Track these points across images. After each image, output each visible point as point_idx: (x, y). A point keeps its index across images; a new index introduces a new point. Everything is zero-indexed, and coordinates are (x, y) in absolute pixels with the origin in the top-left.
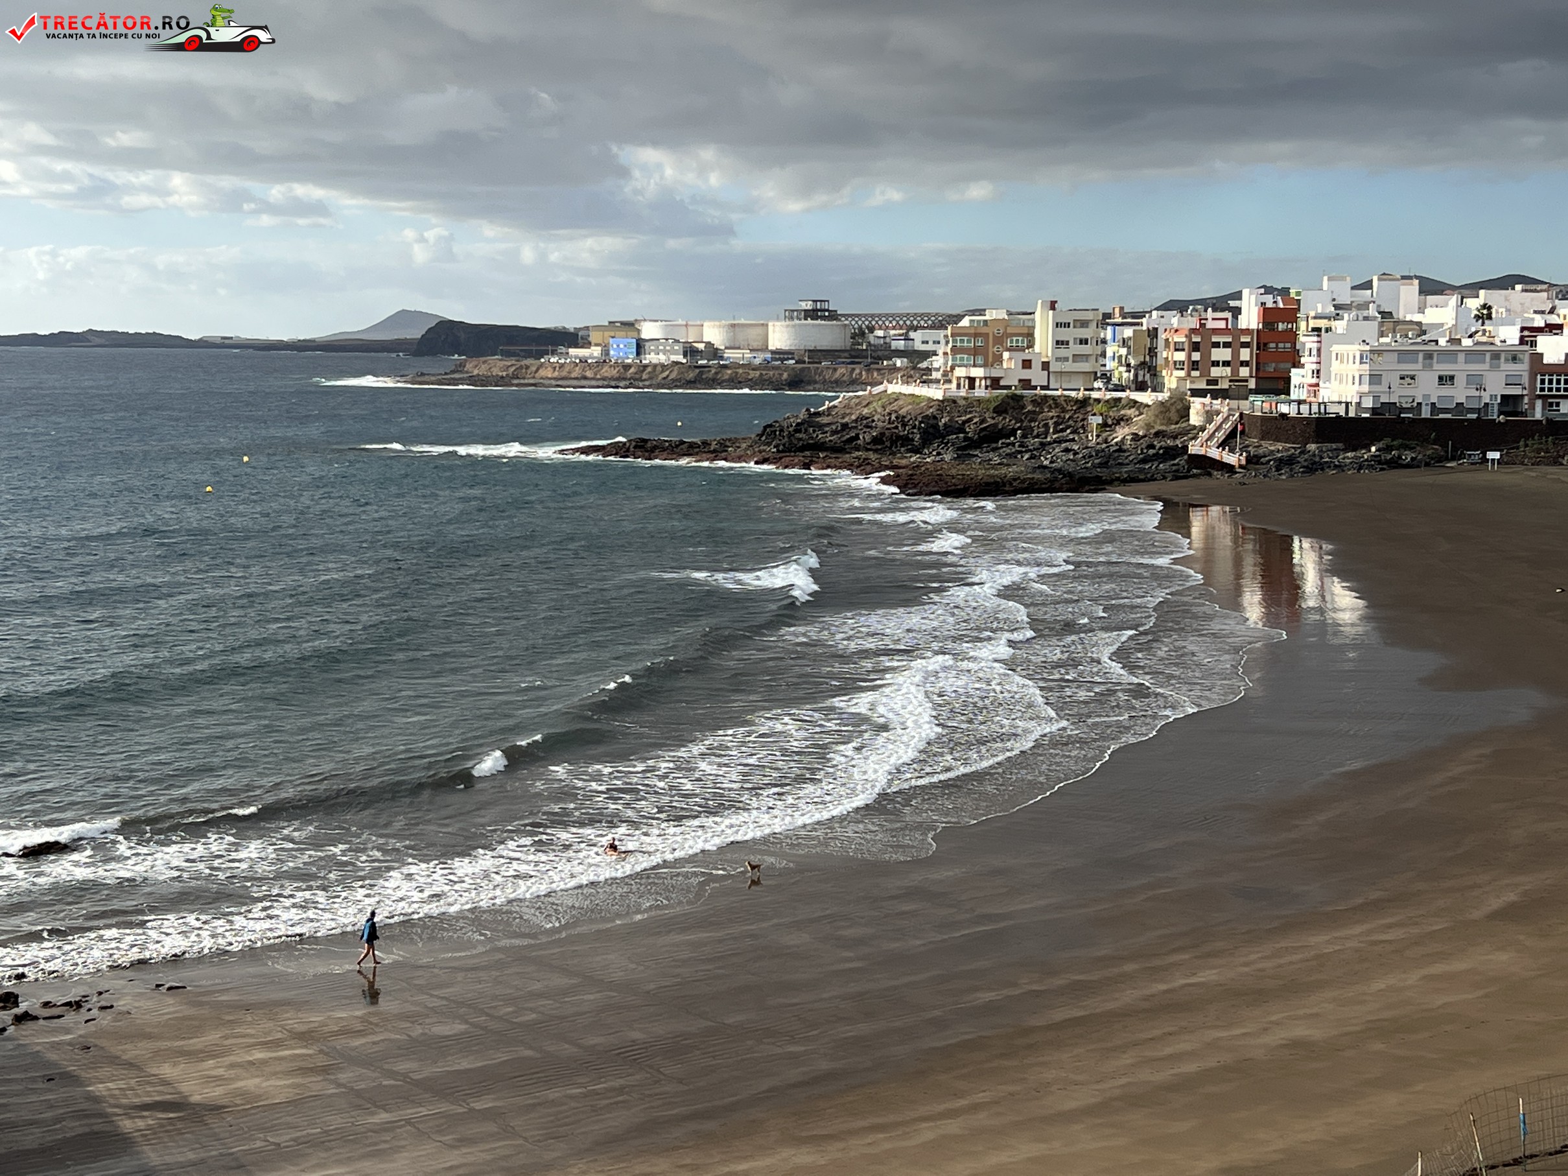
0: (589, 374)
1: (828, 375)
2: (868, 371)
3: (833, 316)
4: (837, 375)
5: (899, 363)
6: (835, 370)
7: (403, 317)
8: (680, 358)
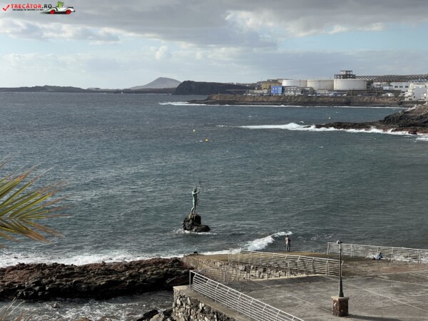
0: (265, 100)
1: (361, 100)
2: (377, 98)
3: (354, 77)
4: (365, 100)
5: (389, 95)
6: (364, 98)
7: (161, 80)
8: (300, 94)
